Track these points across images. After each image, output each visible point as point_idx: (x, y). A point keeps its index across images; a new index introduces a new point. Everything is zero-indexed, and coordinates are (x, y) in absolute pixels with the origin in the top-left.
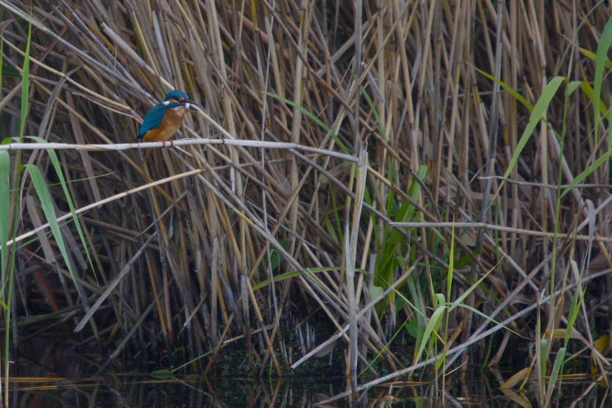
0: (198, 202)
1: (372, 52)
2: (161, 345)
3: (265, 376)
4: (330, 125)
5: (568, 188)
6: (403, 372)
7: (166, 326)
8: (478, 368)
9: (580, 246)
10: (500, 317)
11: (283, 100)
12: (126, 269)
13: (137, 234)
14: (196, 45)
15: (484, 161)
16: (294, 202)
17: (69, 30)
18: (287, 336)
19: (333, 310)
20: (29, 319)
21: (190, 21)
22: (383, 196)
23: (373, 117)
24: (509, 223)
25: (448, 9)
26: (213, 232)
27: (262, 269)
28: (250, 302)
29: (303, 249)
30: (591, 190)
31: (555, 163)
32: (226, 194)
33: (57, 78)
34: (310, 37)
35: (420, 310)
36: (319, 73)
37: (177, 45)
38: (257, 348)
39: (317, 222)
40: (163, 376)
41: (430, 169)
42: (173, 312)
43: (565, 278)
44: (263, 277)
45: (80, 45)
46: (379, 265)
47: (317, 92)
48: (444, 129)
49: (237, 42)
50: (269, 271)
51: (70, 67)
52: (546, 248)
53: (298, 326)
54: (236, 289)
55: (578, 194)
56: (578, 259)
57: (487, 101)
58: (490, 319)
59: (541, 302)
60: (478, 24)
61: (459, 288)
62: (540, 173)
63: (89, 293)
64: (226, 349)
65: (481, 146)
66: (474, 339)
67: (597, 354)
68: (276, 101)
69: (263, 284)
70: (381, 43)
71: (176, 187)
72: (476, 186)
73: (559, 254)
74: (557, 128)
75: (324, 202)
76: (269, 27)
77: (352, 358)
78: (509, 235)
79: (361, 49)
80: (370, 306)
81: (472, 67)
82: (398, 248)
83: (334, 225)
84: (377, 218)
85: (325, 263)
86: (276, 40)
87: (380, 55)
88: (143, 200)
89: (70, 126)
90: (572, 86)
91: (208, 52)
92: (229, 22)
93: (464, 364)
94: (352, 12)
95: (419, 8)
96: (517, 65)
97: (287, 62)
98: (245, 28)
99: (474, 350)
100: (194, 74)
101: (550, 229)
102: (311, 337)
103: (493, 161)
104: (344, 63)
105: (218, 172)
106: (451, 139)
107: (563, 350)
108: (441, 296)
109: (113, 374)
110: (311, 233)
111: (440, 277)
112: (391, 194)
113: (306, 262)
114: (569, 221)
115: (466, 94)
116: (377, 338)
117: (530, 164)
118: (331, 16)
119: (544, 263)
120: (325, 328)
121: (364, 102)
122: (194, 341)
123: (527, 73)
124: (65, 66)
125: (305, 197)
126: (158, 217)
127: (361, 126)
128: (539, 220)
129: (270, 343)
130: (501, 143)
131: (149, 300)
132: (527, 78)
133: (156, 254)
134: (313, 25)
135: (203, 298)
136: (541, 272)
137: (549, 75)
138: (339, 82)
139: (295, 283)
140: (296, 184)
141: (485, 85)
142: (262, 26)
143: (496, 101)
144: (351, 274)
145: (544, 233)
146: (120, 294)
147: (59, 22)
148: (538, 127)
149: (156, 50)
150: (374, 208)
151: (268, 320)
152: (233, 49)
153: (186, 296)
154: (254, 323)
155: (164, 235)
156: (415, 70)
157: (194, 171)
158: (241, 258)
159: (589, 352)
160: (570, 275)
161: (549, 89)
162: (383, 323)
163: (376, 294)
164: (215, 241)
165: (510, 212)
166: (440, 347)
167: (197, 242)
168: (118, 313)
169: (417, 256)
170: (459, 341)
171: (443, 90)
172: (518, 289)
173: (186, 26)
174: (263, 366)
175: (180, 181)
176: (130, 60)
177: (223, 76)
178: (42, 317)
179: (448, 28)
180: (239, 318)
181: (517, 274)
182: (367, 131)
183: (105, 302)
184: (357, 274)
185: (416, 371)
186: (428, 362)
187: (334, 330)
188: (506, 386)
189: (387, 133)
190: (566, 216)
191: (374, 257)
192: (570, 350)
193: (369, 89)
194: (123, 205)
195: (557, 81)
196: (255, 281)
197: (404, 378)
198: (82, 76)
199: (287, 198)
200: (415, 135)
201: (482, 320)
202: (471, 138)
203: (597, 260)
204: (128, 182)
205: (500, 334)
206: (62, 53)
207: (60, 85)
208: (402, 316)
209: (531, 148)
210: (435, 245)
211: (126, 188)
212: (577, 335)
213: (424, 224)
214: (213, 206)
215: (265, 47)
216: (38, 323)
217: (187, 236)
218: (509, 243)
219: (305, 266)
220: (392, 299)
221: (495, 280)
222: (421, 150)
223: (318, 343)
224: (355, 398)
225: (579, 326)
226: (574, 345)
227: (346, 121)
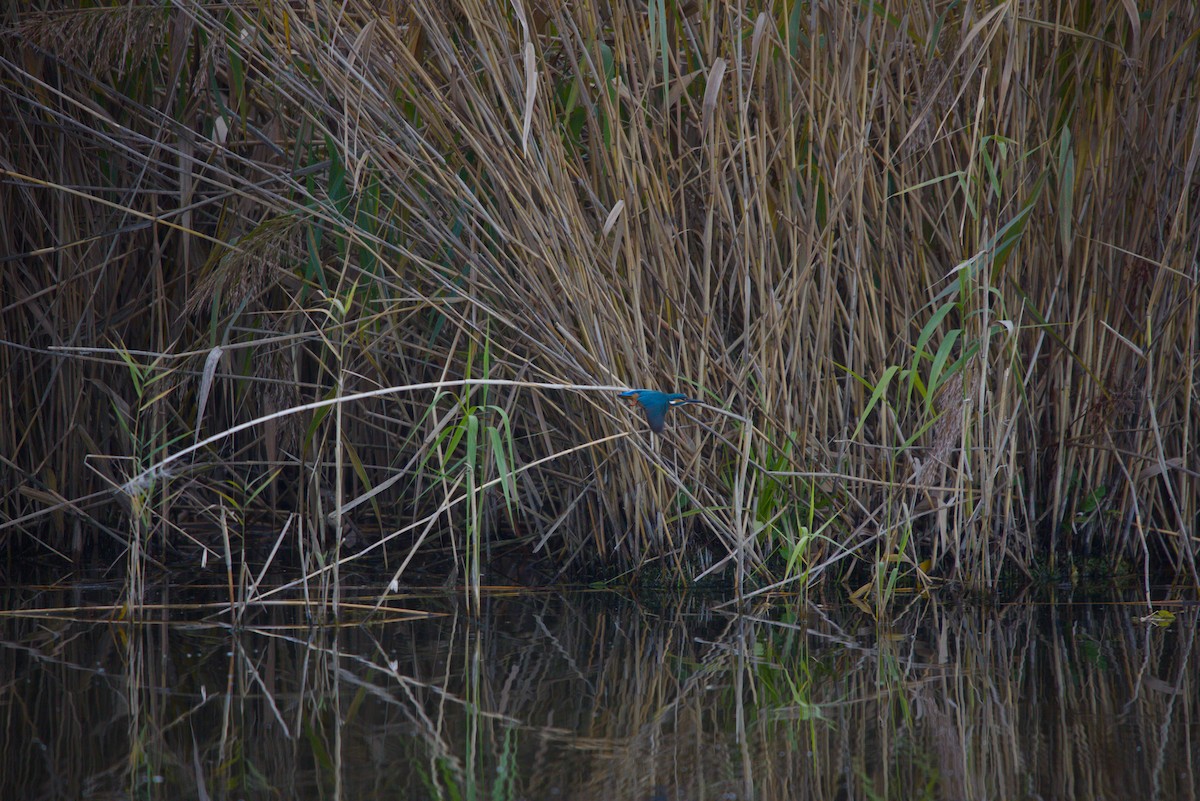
0: (626, 457)
1: (757, 346)
2: (598, 563)
3: (675, 587)
4: (725, 400)
5: (900, 449)
6: (777, 585)
7: (601, 549)
8: (833, 583)
9: (909, 492)
10: (848, 547)
11: (690, 382)
12: (572, 506)
13: (581, 480)
14: (626, 340)
15: (839, 428)
16: (698, 458)
17: (531, 327)
18: (691, 557)
19: (726, 538)
20: (499, 543)
21: (622, 321)
22: (764, 453)
23: (757, 395)
24: (858, 474)
25: (813, 315)
26: (637, 479)
27: (673, 507)
28: (664, 532)
29: (703, 493)
30: (919, 451)
31: (891, 430)
32: (647, 451)
33: (522, 363)
34: (711, 334)
35: (790, 539)
36: (717, 362)
37: (612, 339)
38: (669, 566)
39: (714, 473)
40: (599, 587)
41: (799, 434)
42: (607, 540)
43: (899, 516)
44: (674, 513)
45: (540, 339)
46: (760, 505)
47: (715, 376)
48: (810, 404)
49: (656, 338)
50: (679, 509)
51: (532, 355)
52: (884, 494)
53: (700, 550)
54: (654, 522)
55: (908, 452)
56: (909, 503)
57: (842, 384)
58: (842, 547)
59: (880, 534)
60: (836, 326)
61: (818, 522)
62: (880, 438)
63: (544, 524)
64: (646, 567)
65: (837, 417)
66: (831, 560)
67: (921, 573)
68: (685, 383)
69: (673, 519)
70: (764, 339)
71: (610, 445)
72: (833, 447)
73: (895, 498)
74: (893, 405)
75: (720, 458)
76: (681, 327)
77: (740, 575)
78: (857, 483)
79: (749, 344)
80: (753, 536)
81: (831, 360)
82: (774, 493)
83: (727, 474)
84: (759, 471)
85: (720, 504)
86: (685, 337)
87: (763, 348)
88: (585, 454)
89: (531, 399)
90: (904, 374)
91: (634, 345)
92: (650, 323)
93: (823, 579)
94: (742, 317)
95: (792, 314)
96: (864, 357)
97: (693, 353)
98: (663, 327)
99: (830, 569)
100: (624, 362)
101: (888, 480)
102: (709, 558)
103: (846, 428)
104: (736, 354)
105: (642, 434)
106: (815, 412)
107: (896, 570)
108: (805, 529)
109: (561, 584)
110: (710, 481)
111: (804, 515)
112: (770, 448)
113: (706, 502)
114: (902, 475)
115: (827, 379)
116: (758, 560)
117: (873, 431)
118: (726, 319)
119: (883, 505)
120: (719, 551)
121: (750, 384)
122: (622, 561)
123: (872, 363)
124: (528, 355)
125: (705, 454)
126: (597, 468)
127: (748, 401)
128: (880, 473)
129: (678, 563)
130: (852, 416)
131: (589, 529)
132: (872, 366)
133: (595, 496)
134: (713, 326)
135: (629, 529)
136: (881, 512)
137: (888, 365)
138: (732, 369)
139: (698, 518)
140: (699, 444)
141: (839, 373)
142: (675, 326)
143: (849, 384)
144: (739, 512)
145: (882, 482)
146: (567, 525)
147: (524, 321)
148: (879, 402)
149: (596, 343)
150: (757, 463)
151: (677, 546)
152: (653, 343)
153: (616, 527)
154: (667, 548)
155: (600, 482)
156: (789, 360)
157: (623, 434)
158: (657, 499)
159: (915, 572)
160: (902, 514)
161: (888, 374)
162: (763, 548)
163: (758, 527)
164: (638, 486)
165: (858, 467)
166: (804, 568)
167: (625, 487)
168: (565, 539)
169: (788, 499)
170: (819, 563)
171: (809, 376)
172: (863, 525)
173: (618, 326)
174: (673, 580)
175: (613, 440)
176: (576, 350)
177: (646, 363)
178: (509, 541)
179: (813, 329)
180: (655, 543)
181: (863, 513)
182: (753, 405)
183: (556, 531)
184: (744, 512)
185: (787, 584)
186: (795, 578)
187: (726, 553)
188: (854, 596)
189: (767, 407)
190: (899, 470)
191: (756, 500)
192: (901, 570)
193: (754, 374)
194: (570, 459)
195: (893, 369)
196: (668, 516)
197: (777, 590)
198: (541, 362)
199: (692, 455)
200: (788, 408)
201: (836, 547)
202: (830, 411)
203: (920, 505)
204: (574, 441)
205: (850, 558)
206: (526, 344)
207: (524, 369)
208: (777, 542)
209: (873, 420)
210: (802, 491)
211: (573, 446)
212: (907, 559)
213: (793, 473)
214: (637, 459)
215: (677, 342)
216: (506, 546)
217: (617, 482)
218: (857, 490)
219: (705, 505)
220: (770, 531)
221: (847, 517)
222: (792, 420)
223: (714, 563)
224: (741, 605)
225: (908, 552)
226: (904, 566)
227: (737, 397)
